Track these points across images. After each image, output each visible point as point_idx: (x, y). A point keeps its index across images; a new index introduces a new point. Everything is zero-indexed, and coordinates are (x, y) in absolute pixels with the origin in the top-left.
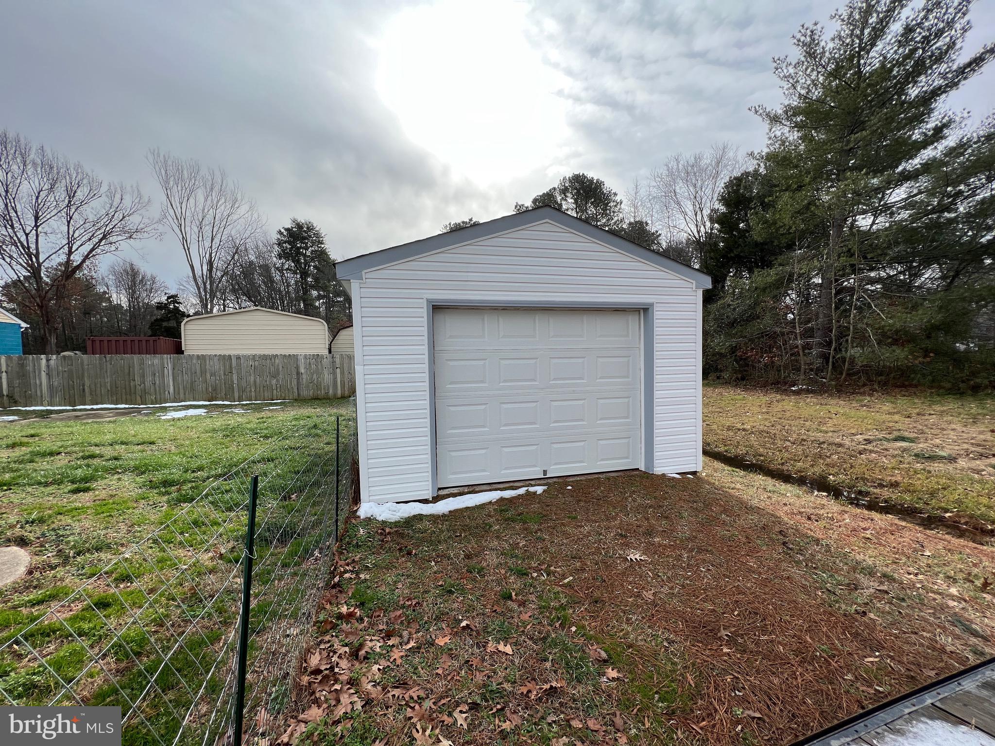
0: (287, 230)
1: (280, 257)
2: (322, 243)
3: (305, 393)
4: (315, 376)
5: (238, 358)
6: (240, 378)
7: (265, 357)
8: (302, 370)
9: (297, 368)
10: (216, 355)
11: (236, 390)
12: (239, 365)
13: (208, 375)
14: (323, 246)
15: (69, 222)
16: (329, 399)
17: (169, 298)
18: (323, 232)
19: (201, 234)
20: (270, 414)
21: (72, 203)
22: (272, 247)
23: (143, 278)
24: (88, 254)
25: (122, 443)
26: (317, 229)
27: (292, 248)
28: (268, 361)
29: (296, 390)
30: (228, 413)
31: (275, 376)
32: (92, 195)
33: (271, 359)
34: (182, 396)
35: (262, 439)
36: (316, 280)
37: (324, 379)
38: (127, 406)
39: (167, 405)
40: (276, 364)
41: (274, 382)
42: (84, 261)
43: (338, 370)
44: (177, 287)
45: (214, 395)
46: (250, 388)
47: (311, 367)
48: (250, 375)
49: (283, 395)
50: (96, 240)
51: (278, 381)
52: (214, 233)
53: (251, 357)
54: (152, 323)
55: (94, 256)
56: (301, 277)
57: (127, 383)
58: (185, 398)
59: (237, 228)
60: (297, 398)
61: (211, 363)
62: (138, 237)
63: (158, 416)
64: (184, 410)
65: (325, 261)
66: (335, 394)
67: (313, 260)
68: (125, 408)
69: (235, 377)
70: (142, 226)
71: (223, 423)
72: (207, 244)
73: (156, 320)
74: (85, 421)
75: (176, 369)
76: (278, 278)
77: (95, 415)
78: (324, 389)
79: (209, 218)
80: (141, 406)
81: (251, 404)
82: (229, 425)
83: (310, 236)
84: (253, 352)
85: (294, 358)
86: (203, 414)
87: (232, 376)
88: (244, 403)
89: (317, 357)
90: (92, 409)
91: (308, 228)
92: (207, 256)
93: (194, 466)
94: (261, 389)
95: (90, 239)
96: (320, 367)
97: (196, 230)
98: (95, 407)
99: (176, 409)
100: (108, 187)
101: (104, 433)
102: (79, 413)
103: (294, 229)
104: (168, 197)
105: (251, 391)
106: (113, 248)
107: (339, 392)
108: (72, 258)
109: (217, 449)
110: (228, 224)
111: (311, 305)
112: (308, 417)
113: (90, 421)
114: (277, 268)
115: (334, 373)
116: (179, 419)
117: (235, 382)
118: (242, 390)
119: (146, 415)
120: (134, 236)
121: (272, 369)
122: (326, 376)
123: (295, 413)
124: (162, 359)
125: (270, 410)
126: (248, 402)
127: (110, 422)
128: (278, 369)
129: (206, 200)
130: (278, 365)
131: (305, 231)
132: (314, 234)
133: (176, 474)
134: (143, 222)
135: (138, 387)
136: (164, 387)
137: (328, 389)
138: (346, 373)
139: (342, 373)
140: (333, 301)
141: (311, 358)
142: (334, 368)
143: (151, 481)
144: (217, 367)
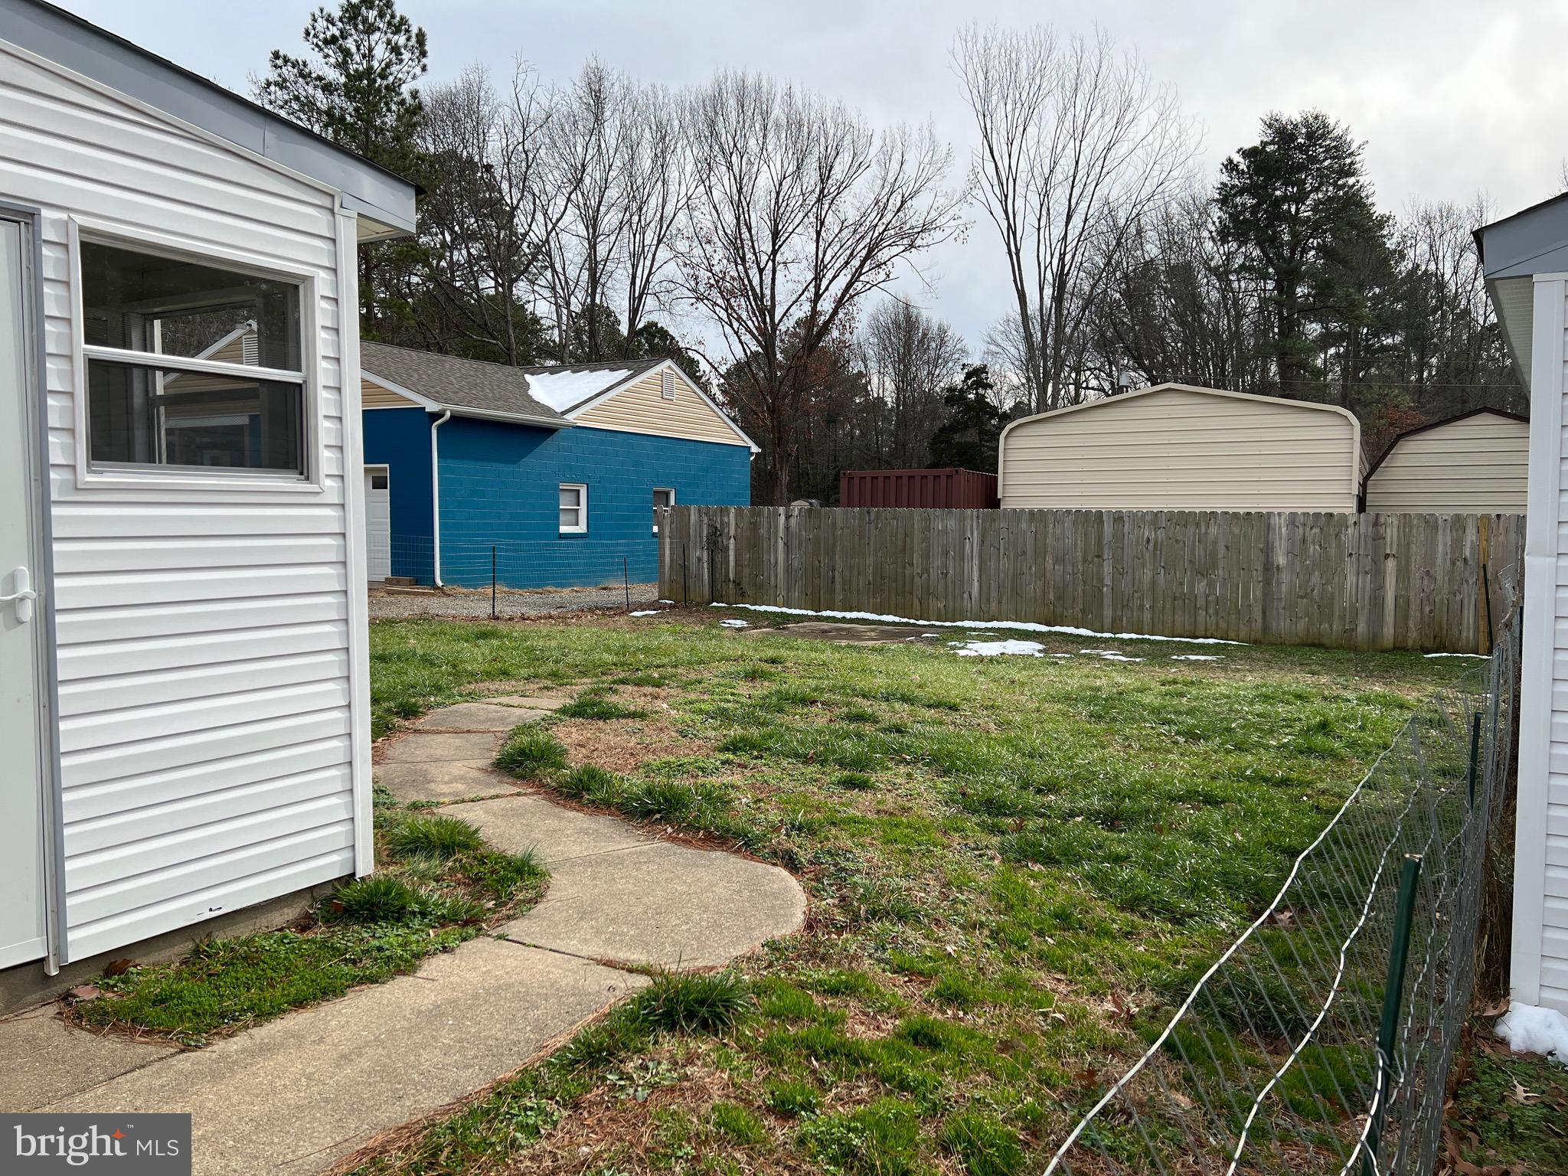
0: (1249, 154)
1: (1223, 235)
2: (1351, 173)
3: (1282, 625)
4: (1316, 579)
5: (1118, 518)
6: (1119, 573)
7: (1183, 519)
8: (1281, 560)
9: (1268, 551)
10: (1068, 512)
11: (1107, 600)
12: (1119, 537)
13: (1050, 561)
14: (1351, 181)
15: (818, 233)
16: (1355, 649)
17: (968, 376)
18: (1355, 138)
19: (1044, 212)
20: (1193, 676)
21: (826, 191)
22: (1204, 212)
23: (925, 335)
24: (843, 295)
25: (904, 699)
26: (1338, 132)
27: (1259, 204)
28: (1191, 529)
29: (1257, 614)
30: (1088, 657)
31: (1203, 571)
32: (857, 167)
33: (1198, 525)
34: (994, 605)
35: (1182, 740)
36: (1323, 289)
37: (1342, 588)
38: (897, 619)
39: (967, 624)
40: (1211, 537)
41: (1201, 587)
42: (835, 312)
43: (1391, 565)
44: (984, 347)
45: (1059, 610)
46: (1142, 599)
47: (1306, 549)
48: (1143, 566)
49: (1223, 625)
50: (856, 263)
51: (1211, 585)
52: (1073, 202)
53: (1148, 518)
54: (935, 438)
55: (852, 297)
56: (1279, 287)
57: (899, 570)
58: (1000, 612)
59: (1126, 177)
60: (1259, 636)
61: (1058, 531)
62: (924, 243)
63: (953, 648)
64: (999, 639)
65: (1355, 227)
66: (1374, 638)
67: (1316, 229)
68: (894, 624)
69: (1107, 568)
70: (933, 214)
71: (1085, 682)
72: (1057, 232)
73: (943, 429)
74: (836, 643)
75: (987, 543)
76: (1215, 295)
77: (848, 632)
78: (1342, 618)
79: (1066, 165)
80: (921, 622)
81: (1143, 641)
82: (1098, 689)
83: (1313, 159)
84: (1155, 505)
85: (1260, 521)
86: (1037, 655)
87: (1101, 566)
88: (1125, 636)
89: (1328, 521)
90: (844, 620)
91: (1310, 136)
92: (1055, 262)
93: (1039, 777)
94: (1168, 606)
95: (847, 263)
96: (1333, 551)
97: (1035, 201)
98: (848, 615)
99: (985, 636)
100: (882, 143)
101: (872, 671)
102: (825, 626)
103: (1270, 148)
104: (986, 137)
105: (1141, 607)
106: (882, 276)
107: (1388, 631)
108: (819, 308)
109: (1082, 746)
110: (1105, 170)
111: (1304, 365)
112: (1299, 697)
113: (844, 643)
114: (1213, 270)
115: (1378, 574)
116: (991, 660)
117: (1108, 581)
118: (1122, 603)
119: (931, 642)
120: (918, 242)
121: (1199, 551)
122: (1351, 579)
123: (1259, 681)
124: (962, 519)
125: (1189, 663)
126: (1134, 636)
127: (874, 649)
128: (1213, 555)
129: (1061, 121)
130: (1215, 543)
131: (1300, 147)
132: (1328, 149)
133: (1008, 789)
134: (935, 206)
135: (917, 579)
136: (962, 582)
137: (1354, 621)
138: (1416, 574)
139: (1403, 574)
140: (1368, 348)
141: (1310, 523)
142: (1379, 558)
143: (964, 794)
144: (1069, 541)
